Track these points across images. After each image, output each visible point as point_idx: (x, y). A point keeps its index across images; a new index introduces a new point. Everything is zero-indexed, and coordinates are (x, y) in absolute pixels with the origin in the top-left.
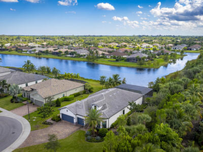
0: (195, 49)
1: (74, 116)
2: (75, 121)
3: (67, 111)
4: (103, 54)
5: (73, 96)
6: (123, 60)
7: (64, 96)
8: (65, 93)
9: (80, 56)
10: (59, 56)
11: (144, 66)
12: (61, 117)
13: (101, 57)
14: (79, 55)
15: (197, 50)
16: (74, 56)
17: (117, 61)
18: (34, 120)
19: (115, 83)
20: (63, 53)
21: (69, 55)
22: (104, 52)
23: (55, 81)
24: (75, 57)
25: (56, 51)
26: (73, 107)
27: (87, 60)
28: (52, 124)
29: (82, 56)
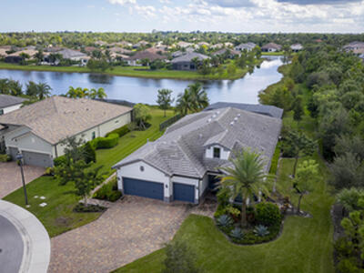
0: (273, 50)
1: (166, 181)
2: (167, 193)
3: (142, 169)
4: (119, 58)
5: (117, 135)
6: (162, 67)
7: (94, 137)
8: (95, 130)
9: (71, 63)
10: (21, 64)
11: (211, 76)
12: (120, 187)
13: (117, 65)
14: (69, 60)
15: (277, 51)
16: (57, 63)
17: (153, 68)
18: (43, 205)
19: (197, 102)
20: (32, 58)
21: (46, 63)
22: (119, 55)
23: (65, 102)
24: (59, 65)
25: (11, 55)
26: (156, 158)
27: (89, 70)
28: (103, 209)
29: (74, 62)
